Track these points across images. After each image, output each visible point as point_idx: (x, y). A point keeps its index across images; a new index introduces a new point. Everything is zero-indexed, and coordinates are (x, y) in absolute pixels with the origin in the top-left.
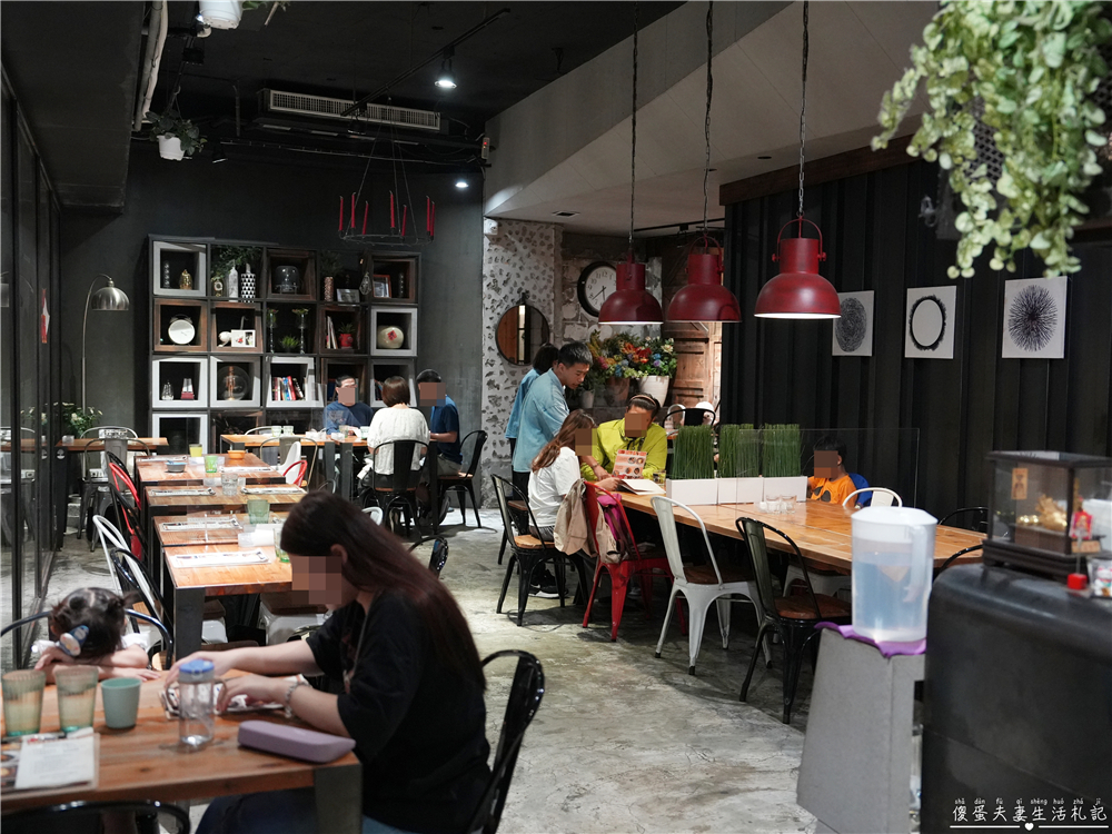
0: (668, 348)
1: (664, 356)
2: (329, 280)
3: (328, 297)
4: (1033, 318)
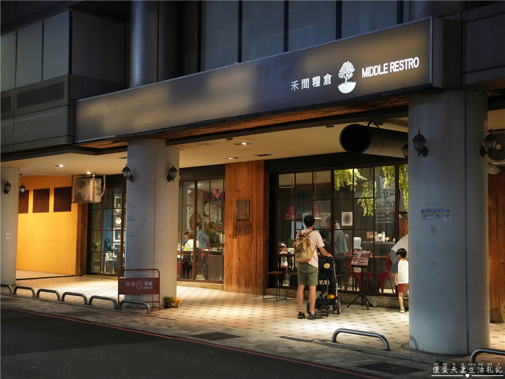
4: (347, 219)
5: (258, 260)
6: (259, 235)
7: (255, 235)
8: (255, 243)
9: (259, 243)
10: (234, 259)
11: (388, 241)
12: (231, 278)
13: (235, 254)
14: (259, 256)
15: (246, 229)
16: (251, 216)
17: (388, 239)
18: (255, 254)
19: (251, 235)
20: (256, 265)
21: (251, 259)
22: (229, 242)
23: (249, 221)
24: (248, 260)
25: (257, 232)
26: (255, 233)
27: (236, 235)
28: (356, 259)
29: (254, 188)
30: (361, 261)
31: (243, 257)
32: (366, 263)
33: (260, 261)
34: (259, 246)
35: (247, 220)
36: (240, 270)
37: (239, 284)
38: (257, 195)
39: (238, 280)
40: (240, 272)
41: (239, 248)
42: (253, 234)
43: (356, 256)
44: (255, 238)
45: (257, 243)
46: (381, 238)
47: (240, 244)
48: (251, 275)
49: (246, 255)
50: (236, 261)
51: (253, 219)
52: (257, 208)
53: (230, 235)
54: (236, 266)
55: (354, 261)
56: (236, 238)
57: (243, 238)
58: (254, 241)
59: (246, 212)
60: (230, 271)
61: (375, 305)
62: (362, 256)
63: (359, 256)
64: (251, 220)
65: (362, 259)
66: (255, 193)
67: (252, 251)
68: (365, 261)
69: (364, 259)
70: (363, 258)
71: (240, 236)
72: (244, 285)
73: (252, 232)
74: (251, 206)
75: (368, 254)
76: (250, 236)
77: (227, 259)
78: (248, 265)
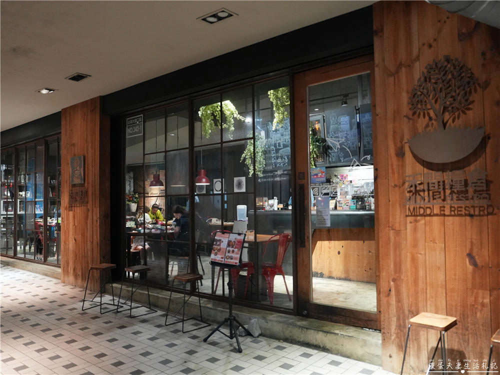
0: (137, 196)
1: (136, 198)
2: (49, 178)
3: (49, 182)
4: (239, 185)
5: (95, 243)
6: (95, 207)
7: (91, 206)
8: (91, 219)
9: (95, 218)
10: (70, 239)
11: (282, 209)
12: (68, 266)
13: (71, 233)
14: (95, 237)
15: (81, 198)
16: (86, 179)
17: (281, 206)
18: (91, 233)
19: (87, 206)
20: (93, 250)
21: (87, 242)
22: (66, 216)
23: (84, 186)
24: (84, 242)
25: (92, 203)
26: (91, 204)
27: (72, 207)
28: (219, 250)
29: (89, 139)
30: (227, 254)
31: (79, 238)
32: (236, 259)
33: (96, 244)
34: (95, 222)
35: (82, 185)
36: (76, 255)
37: (76, 276)
38: (92, 149)
39: (74, 269)
40: (76, 258)
41: (74, 225)
42: (89, 204)
43: (220, 245)
44: (91, 211)
45: (93, 218)
46: (272, 206)
47: (76, 220)
48: (88, 263)
49: (82, 235)
50: (72, 243)
51: (88, 183)
52: (92, 167)
53: (66, 207)
54: (72, 249)
55: (216, 255)
56: (72, 210)
57: (79, 210)
58: (90, 214)
59: (80, 172)
60: (67, 256)
61: (257, 334)
62: (229, 245)
63: (224, 245)
64: (86, 184)
65: (229, 252)
66: (90, 145)
67: (87, 229)
68: (234, 255)
69: (233, 251)
70: (231, 249)
71: (75, 208)
72: (81, 278)
73: (87, 203)
74: (86, 164)
75: (239, 242)
76: (85, 208)
77: (64, 239)
78: (84, 248)
